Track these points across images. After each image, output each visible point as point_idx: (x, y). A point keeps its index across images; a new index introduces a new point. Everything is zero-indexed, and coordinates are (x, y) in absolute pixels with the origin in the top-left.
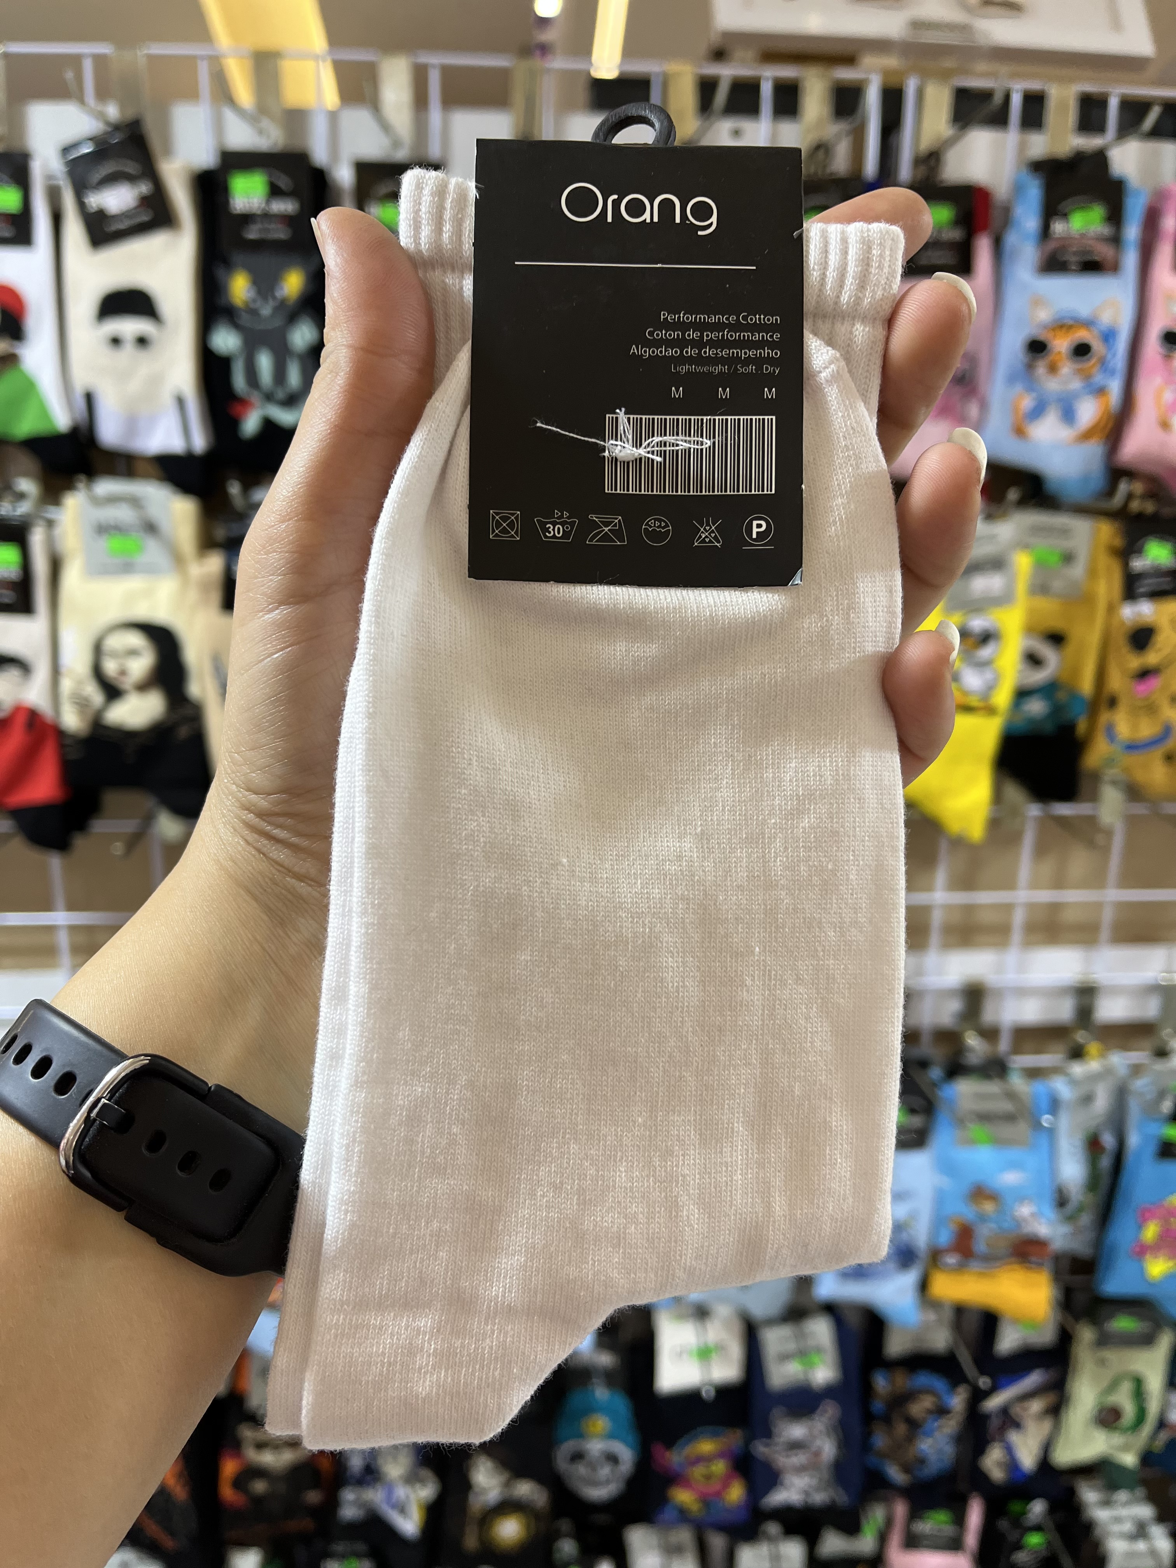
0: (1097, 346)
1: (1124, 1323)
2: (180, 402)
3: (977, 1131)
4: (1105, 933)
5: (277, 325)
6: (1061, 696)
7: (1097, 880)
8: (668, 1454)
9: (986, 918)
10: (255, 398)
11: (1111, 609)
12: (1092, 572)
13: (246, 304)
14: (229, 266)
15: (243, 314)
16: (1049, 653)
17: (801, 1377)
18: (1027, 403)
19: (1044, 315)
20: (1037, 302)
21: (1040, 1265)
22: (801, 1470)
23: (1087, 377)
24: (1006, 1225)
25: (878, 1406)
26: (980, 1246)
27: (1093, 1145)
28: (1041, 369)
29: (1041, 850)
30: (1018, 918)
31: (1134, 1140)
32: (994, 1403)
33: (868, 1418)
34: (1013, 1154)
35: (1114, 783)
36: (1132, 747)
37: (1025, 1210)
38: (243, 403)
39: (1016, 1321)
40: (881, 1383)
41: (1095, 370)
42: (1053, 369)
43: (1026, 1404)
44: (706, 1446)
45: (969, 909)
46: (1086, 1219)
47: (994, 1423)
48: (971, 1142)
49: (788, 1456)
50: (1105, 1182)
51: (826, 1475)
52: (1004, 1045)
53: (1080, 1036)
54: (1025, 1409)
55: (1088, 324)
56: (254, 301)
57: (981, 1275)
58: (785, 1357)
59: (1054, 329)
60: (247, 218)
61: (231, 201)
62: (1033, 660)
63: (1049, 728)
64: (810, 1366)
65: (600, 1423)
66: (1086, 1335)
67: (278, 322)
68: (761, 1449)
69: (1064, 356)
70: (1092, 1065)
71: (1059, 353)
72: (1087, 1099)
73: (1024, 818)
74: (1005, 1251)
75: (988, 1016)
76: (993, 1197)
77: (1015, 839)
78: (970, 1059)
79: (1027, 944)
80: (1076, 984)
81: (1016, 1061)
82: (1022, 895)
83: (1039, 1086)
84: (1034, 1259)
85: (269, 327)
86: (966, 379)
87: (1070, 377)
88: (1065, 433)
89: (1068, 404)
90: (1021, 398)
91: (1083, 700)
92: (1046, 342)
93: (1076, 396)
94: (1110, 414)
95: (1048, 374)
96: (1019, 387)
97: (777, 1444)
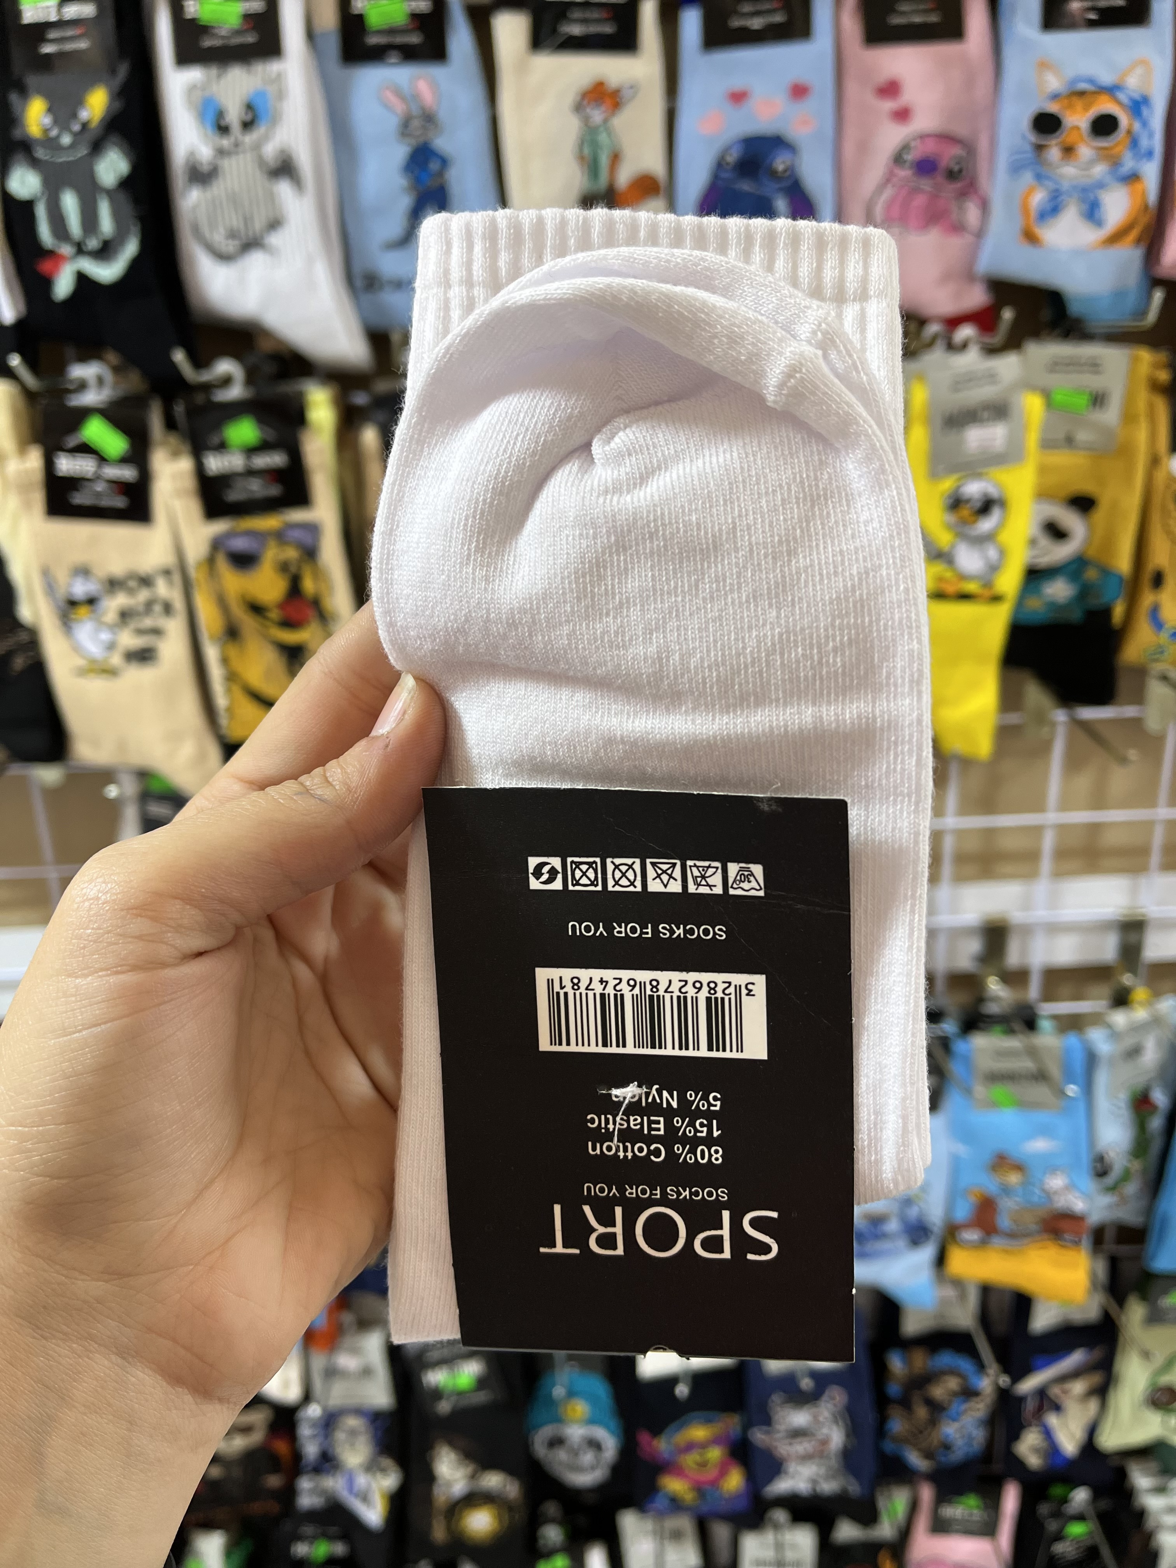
0: (1125, 118)
3: (999, 1092)
5: (80, 156)
6: (1091, 574)
7: (1145, 797)
8: (655, 1442)
9: (1009, 844)
12: (1128, 417)
13: (44, 133)
14: (25, 93)
15: (40, 146)
16: (1072, 521)
18: (1038, 198)
19: (1054, 82)
20: (1044, 65)
21: (1077, 1243)
22: (806, 1458)
23: (1115, 162)
24: (1035, 1199)
25: (894, 1389)
26: (1004, 1221)
27: (1141, 1103)
28: (1054, 153)
29: (1072, 764)
32: (1029, 1385)
33: (883, 1403)
34: (1043, 1117)
35: (1164, 679)
37: (1056, 1182)
39: (1052, 1300)
40: (896, 1363)
41: (1123, 152)
42: (1068, 151)
43: (1067, 1386)
44: (699, 1432)
45: (990, 833)
46: (1132, 1188)
47: (1030, 1406)
48: (993, 1105)
49: (790, 1444)
50: (1155, 1148)
51: (834, 1462)
52: (1033, 991)
53: (1127, 979)
54: (1065, 1392)
55: (1112, 91)
56: (51, 129)
57: (1006, 1252)
59: (1068, 98)
60: (39, 30)
62: (1055, 532)
63: (1076, 615)
65: (580, 1408)
66: (1135, 1312)
67: (82, 153)
68: (758, 1436)
69: (1083, 134)
70: (1140, 1014)
71: (1077, 128)
72: (1134, 1052)
73: (1053, 725)
74: (1033, 1227)
75: (1013, 958)
76: (1019, 1167)
77: (1044, 749)
78: (993, 1008)
79: (1059, 874)
80: (1121, 919)
81: (1048, 1009)
82: (1052, 817)
83: (1072, 1040)
84: (1067, 1236)
85: (71, 159)
86: (960, 171)
87: (1092, 163)
88: (1090, 236)
89: (1092, 196)
90: (1030, 191)
91: (1120, 578)
92: (1059, 116)
93: (1101, 185)
94: (1146, 207)
95: (1063, 159)
96: (1028, 177)
97: (779, 1432)
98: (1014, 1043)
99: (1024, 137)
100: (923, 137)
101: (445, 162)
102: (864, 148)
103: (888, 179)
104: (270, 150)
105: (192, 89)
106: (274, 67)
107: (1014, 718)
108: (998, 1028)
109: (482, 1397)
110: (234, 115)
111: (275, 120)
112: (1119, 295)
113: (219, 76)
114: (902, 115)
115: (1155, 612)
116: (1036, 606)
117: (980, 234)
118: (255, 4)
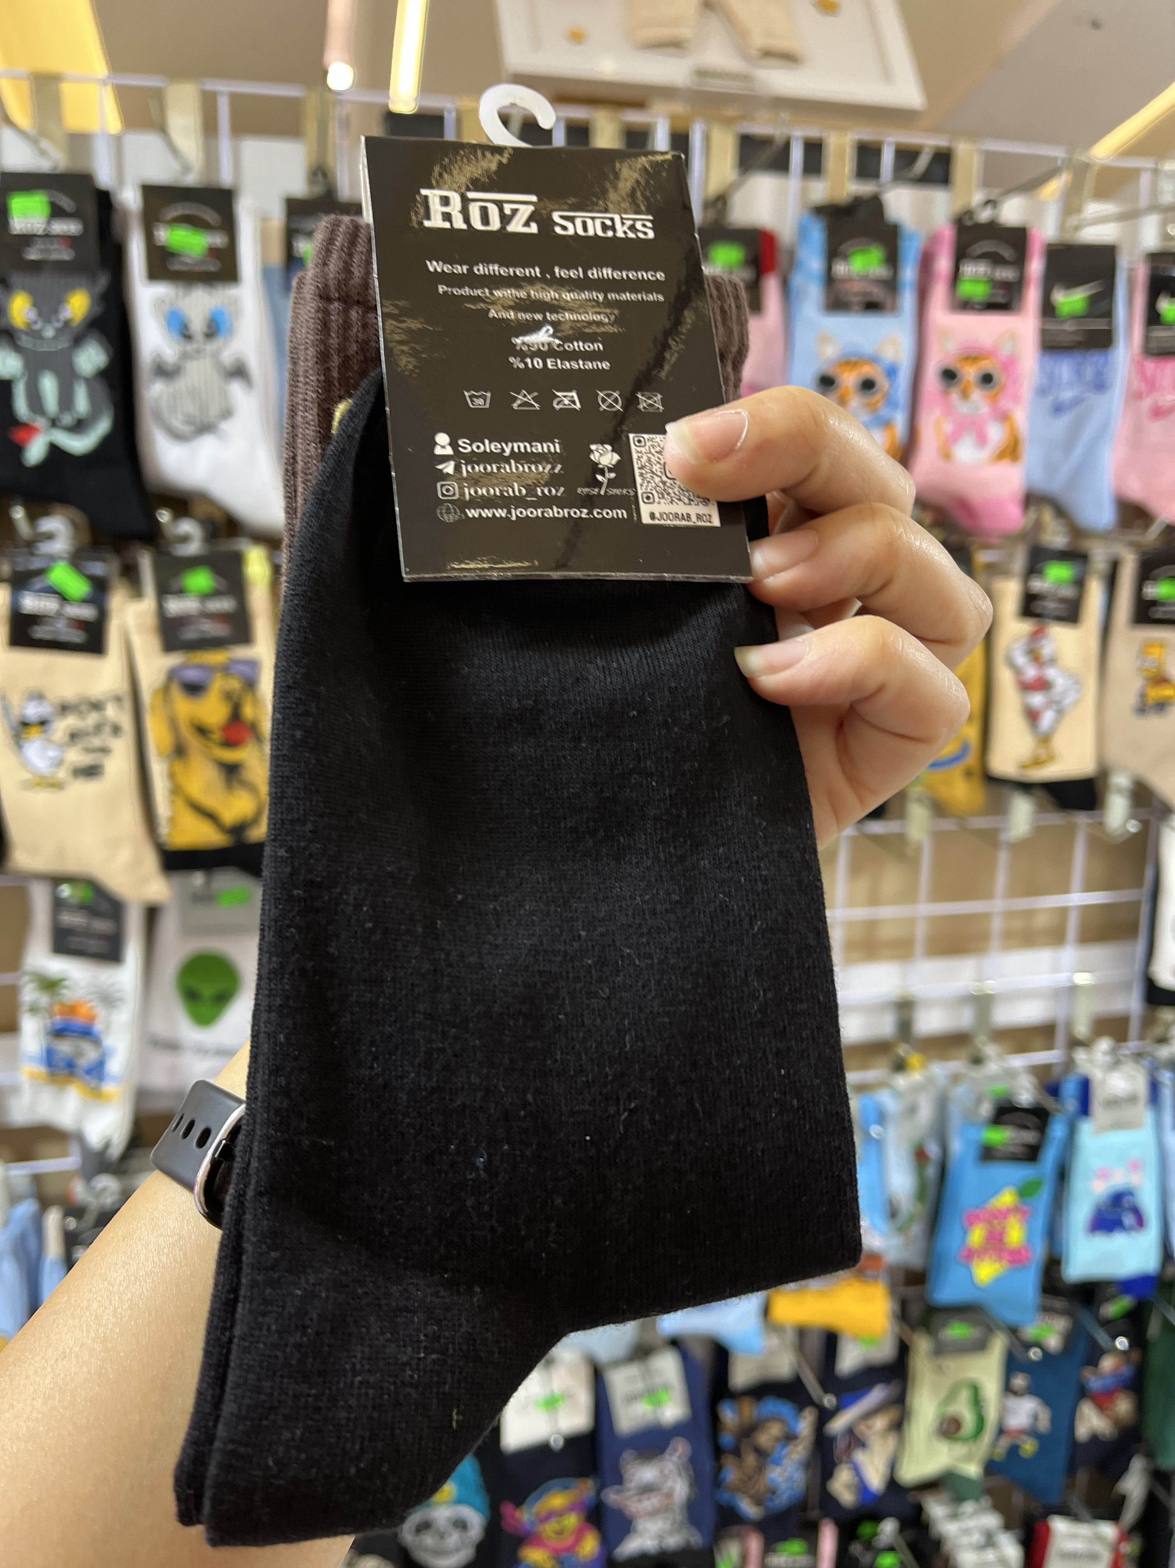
0: (881, 381)
1: (957, 1331)
4: (919, 948)
5: (60, 347)
7: (909, 896)
8: (517, 1514)
10: (40, 422)
13: (28, 325)
14: (9, 289)
15: (24, 337)
17: (650, 1416)
19: (831, 351)
20: (824, 339)
21: (877, 1279)
22: (653, 1514)
23: (874, 410)
25: (727, 1439)
27: (920, 1155)
30: (838, 936)
31: (956, 1146)
32: (838, 1424)
33: (718, 1452)
35: (919, 800)
38: (27, 428)
39: (856, 1338)
40: (729, 1415)
41: (880, 404)
42: (842, 401)
43: (870, 1422)
44: (556, 1500)
46: (917, 1229)
47: (841, 1445)
49: (640, 1501)
50: (931, 1190)
51: (678, 1515)
53: (902, 1050)
54: (869, 1428)
55: (873, 360)
56: (35, 323)
57: (821, 1293)
58: (632, 1398)
59: (840, 366)
60: (27, 239)
61: (10, 221)
64: (658, 1404)
66: (922, 1345)
67: (63, 344)
68: (612, 1497)
69: (852, 390)
70: (915, 1076)
71: (848, 387)
72: (912, 1110)
80: (895, 999)
82: (840, 914)
83: (867, 1102)
85: (53, 349)
92: (836, 377)
94: (896, 444)
97: (629, 1490)
104: (228, 357)
105: (160, 301)
106: (231, 291)
110: (197, 325)
111: (231, 331)
113: (185, 294)
118: (218, 240)
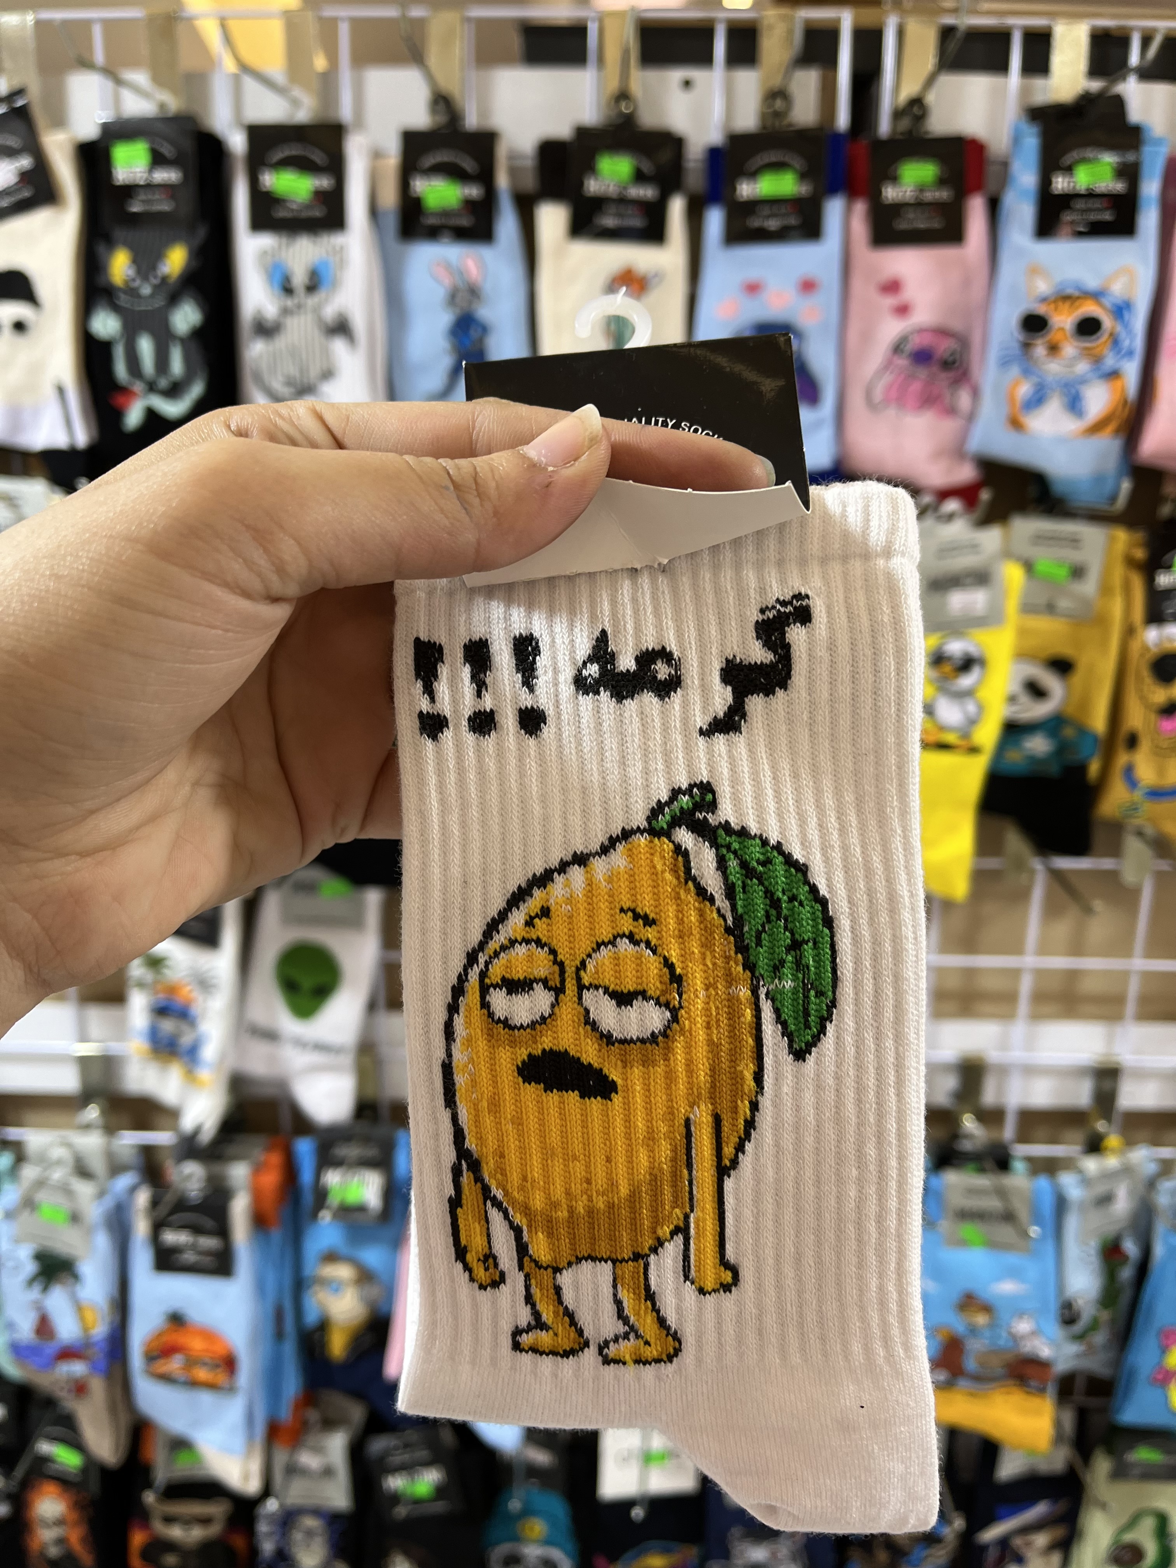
0: (1107, 322)
1: (1145, 1455)
2: (61, 391)
3: (969, 1230)
4: (1131, 1007)
5: (157, 306)
6: (1069, 732)
7: (1121, 948)
9: (989, 984)
10: (138, 387)
11: (1129, 632)
12: (1105, 590)
13: (126, 282)
14: (111, 244)
15: (122, 296)
16: (1051, 681)
18: (1024, 389)
19: (1043, 287)
20: (1034, 271)
21: (1041, 1391)
23: (1097, 360)
24: (1002, 1342)
26: (971, 1364)
27: (1111, 1252)
28: (1040, 350)
29: (1051, 911)
30: (1026, 986)
31: (1161, 1250)
32: (991, 1534)
34: (1012, 1259)
35: (1140, 834)
36: (1157, 794)
37: (1023, 1327)
38: (125, 391)
39: (1018, 1448)
41: (1106, 351)
42: (1054, 349)
43: (1029, 1537)
44: (655, 1562)
45: (970, 973)
46: (1100, 1338)
47: (992, 1556)
48: (962, 1243)
50: (1124, 1297)
52: (1009, 1132)
53: (1101, 1126)
54: (1028, 1544)
55: (1096, 296)
56: (134, 280)
57: (971, 1395)
59: (1055, 301)
60: (129, 191)
61: (114, 171)
62: (1036, 690)
63: (1054, 770)
65: (537, 1527)
66: (1102, 1465)
67: (159, 302)
69: (1068, 334)
70: (1112, 1162)
71: (1062, 329)
72: (1106, 1200)
73: (1032, 872)
74: (1000, 1371)
75: (989, 1097)
76: (987, 1308)
77: (1022, 896)
78: (967, 1146)
79: (1036, 1017)
80: (1096, 1065)
81: (1021, 1150)
82: (1030, 961)
83: (1043, 1183)
84: (1033, 1383)
85: (150, 308)
86: (954, 362)
87: (1075, 359)
88: (1071, 425)
89: (1073, 391)
90: (1016, 384)
91: (1095, 738)
92: (1046, 317)
93: (1083, 381)
94: (1125, 402)
95: (1048, 355)
96: (1015, 371)
97: (736, 1565)
98: (983, 1181)
99: (1012, 334)
100: (921, 331)
101: (484, 329)
102: (867, 337)
103: (887, 366)
104: (330, 312)
105: (263, 254)
106: (336, 240)
107: (993, 863)
108: (971, 1166)
109: (440, 1507)
110: (299, 279)
111: (335, 284)
112: (1098, 479)
113: (288, 245)
114: (903, 310)
115: (1129, 771)
116: (1015, 758)
117: (971, 418)
118: (325, 182)
